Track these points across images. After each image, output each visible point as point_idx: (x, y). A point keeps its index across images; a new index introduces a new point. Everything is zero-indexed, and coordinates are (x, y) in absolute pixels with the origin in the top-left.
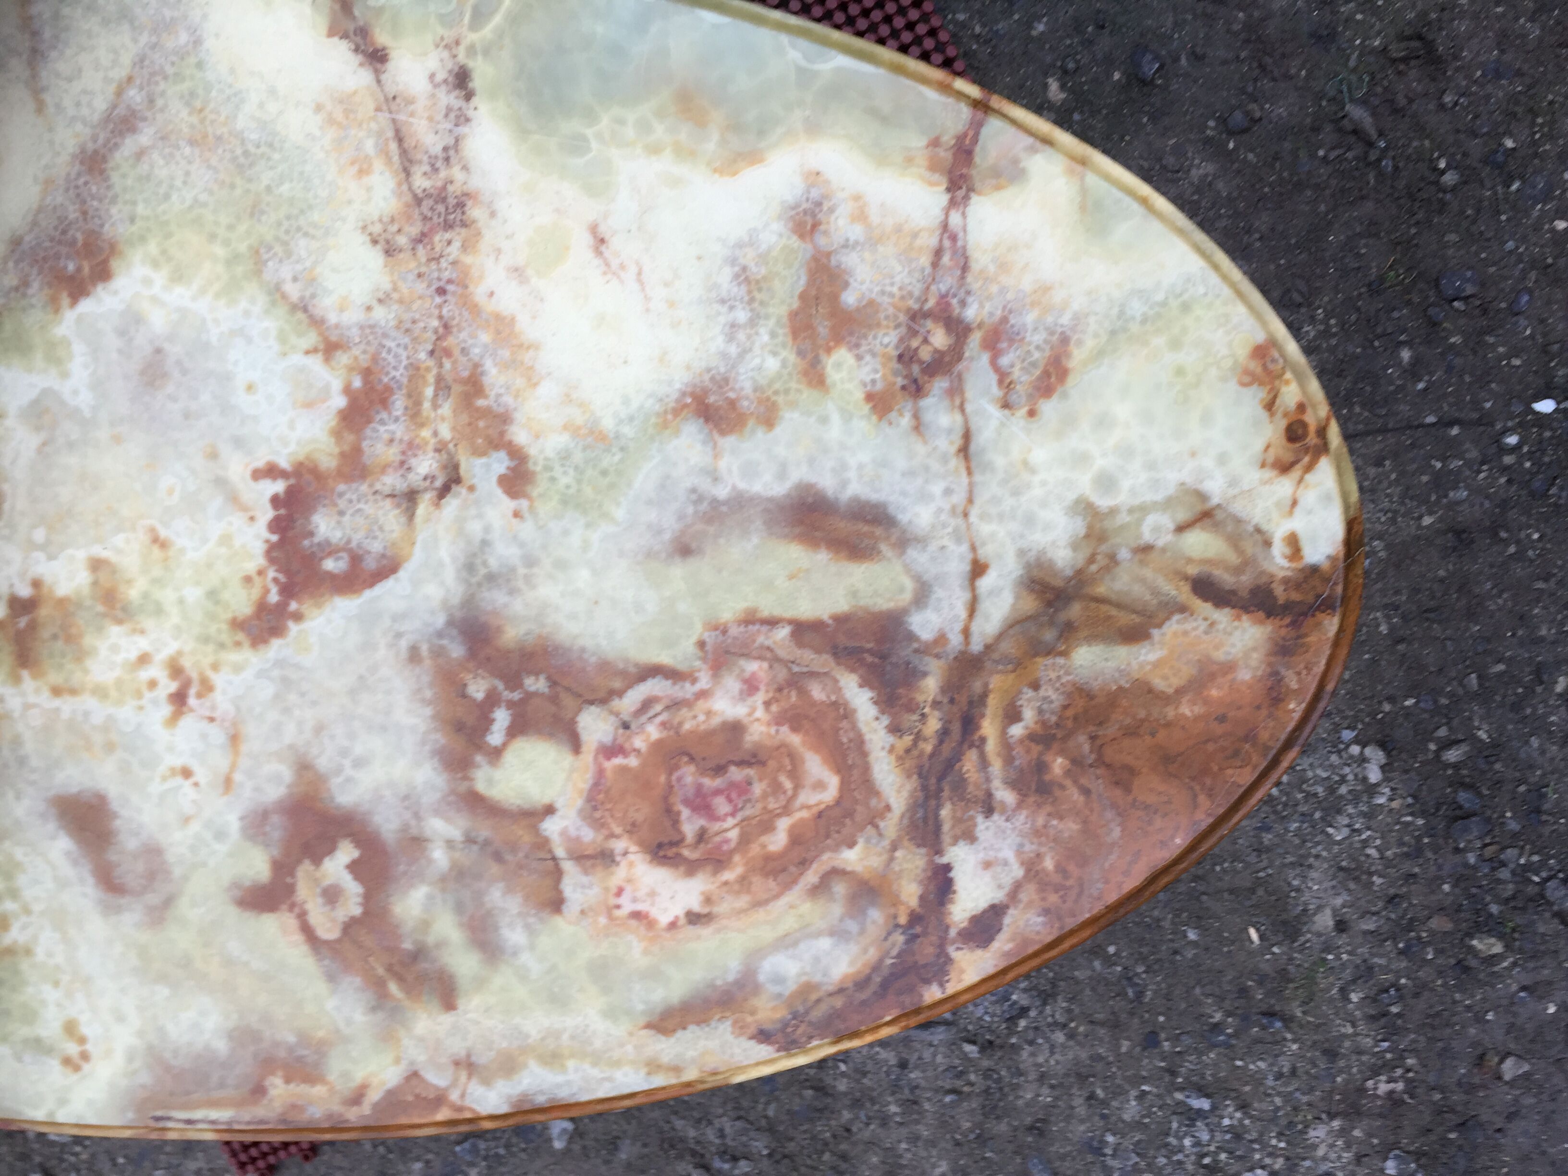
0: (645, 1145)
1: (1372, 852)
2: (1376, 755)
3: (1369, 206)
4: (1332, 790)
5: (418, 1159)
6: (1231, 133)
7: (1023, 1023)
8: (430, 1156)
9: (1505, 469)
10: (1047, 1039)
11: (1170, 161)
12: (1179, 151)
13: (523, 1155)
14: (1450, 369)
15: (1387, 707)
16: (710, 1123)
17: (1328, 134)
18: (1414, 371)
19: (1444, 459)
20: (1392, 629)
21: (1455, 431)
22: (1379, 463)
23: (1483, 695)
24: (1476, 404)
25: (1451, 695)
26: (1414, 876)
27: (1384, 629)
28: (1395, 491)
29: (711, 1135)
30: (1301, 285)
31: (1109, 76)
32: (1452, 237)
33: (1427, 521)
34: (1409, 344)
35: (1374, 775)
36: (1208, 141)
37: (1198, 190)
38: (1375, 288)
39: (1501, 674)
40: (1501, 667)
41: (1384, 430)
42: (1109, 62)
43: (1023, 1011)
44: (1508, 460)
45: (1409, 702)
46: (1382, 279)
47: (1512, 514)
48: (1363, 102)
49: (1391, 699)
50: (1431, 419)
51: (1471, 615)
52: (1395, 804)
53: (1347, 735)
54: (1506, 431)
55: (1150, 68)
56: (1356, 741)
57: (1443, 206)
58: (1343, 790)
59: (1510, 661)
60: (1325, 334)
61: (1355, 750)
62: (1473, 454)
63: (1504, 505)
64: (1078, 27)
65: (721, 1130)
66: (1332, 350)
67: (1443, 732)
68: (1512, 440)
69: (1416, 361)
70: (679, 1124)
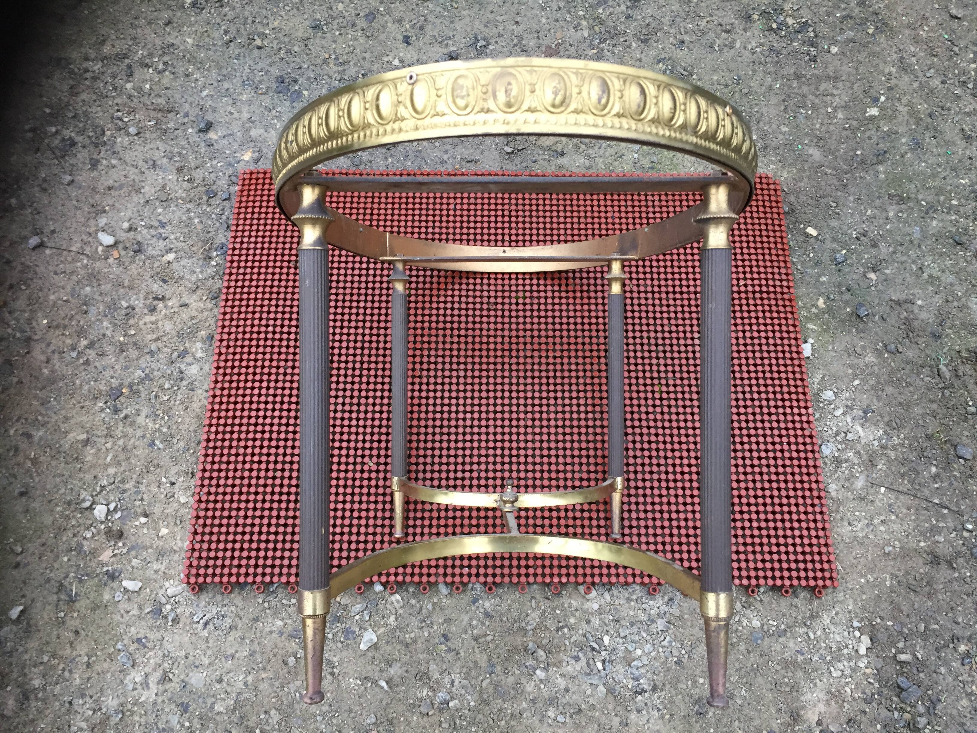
0: (407, 671)
1: (848, 690)
2: (866, 641)
3: (934, 406)
4: (839, 649)
5: (282, 620)
6: (888, 352)
7: (639, 697)
8: (289, 621)
9: (962, 537)
10: (648, 713)
11: (858, 350)
12: (864, 348)
13: (340, 645)
14: (951, 484)
15: (879, 620)
16: (449, 674)
17: (927, 370)
18: (935, 478)
19: (937, 521)
20: (892, 585)
21: (946, 511)
22: (909, 509)
23: (925, 636)
24: (957, 504)
25: (910, 629)
26: (865, 713)
27: (888, 583)
28: (912, 525)
29: (447, 680)
30: (898, 421)
31: (845, 307)
32: (966, 433)
33: (922, 544)
34: (936, 466)
35: (863, 651)
36: (876, 350)
37: (866, 366)
38: (928, 438)
39: (935, 630)
40: (937, 627)
41: (915, 496)
42: (847, 303)
43: (642, 692)
44: (966, 534)
45: (890, 623)
46: (932, 435)
47: (960, 560)
48: (946, 366)
49: (881, 618)
50: (937, 501)
51: (929, 595)
52: (868, 671)
53: (856, 624)
54: (968, 521)
55: (863, 312)
56: (859, 629)
57: (966, 420)
58: (845, 651)
59: (941, 626)
60: (902, 445)
61: (857, 634)
62: (951, 525)
63: (959, 554)
64: (839, 285)
65: (453, 681)
66: (903, 453)
67: (901, 645)
68: (970, 527)
69: (938, 475)
70: (433, 667)
